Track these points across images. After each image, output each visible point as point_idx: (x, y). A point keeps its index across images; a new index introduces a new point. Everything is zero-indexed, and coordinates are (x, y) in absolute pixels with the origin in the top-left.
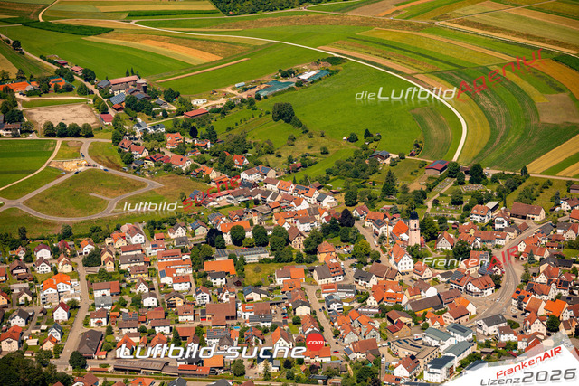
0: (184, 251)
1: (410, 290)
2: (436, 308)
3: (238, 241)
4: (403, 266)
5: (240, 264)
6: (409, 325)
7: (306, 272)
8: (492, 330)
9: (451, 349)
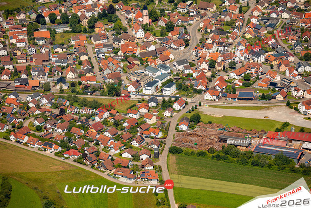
0: (23, 26)
1: (141, 47)
2: (154, 56)
3: (53, 21)
4: (139, 35)
5: (53, 34)
6: (139, 65)
7: (87, 37)
8: (181, 67)
9: (158, 77)
